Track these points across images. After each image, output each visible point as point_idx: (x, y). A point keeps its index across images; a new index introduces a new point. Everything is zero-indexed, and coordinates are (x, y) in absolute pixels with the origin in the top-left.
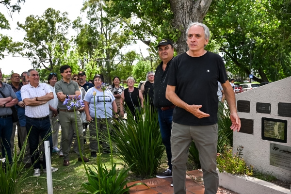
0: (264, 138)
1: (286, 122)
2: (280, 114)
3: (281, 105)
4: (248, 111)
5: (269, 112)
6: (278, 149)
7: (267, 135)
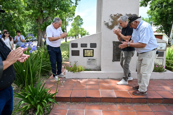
0: (84, 56)
1: (93, 50)
2: (91, 47)
3: (91, 44)
4: (77, 47)
5: (86, 47)
6: (90, 59)
7: (85, 55)
